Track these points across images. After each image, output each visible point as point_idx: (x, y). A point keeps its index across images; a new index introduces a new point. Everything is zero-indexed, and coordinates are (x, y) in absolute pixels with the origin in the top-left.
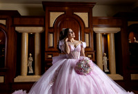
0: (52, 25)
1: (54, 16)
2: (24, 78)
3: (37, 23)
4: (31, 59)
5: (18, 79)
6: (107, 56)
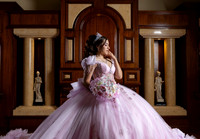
0: (71, 26)
2: (28, 109)
3: (48, 22)
4: (39, 80)
5: (18, 112)
6: (163, 76)
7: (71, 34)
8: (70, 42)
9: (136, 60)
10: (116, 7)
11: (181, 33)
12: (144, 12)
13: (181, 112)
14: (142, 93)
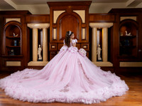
1: (57, 14)
6: (101, 47)
7: (55, 26)
8: (55, 30)
9: (88, 39)
10: (77, 12)
11: (110, 25)
12: (92, 14)
13: (110, 64)
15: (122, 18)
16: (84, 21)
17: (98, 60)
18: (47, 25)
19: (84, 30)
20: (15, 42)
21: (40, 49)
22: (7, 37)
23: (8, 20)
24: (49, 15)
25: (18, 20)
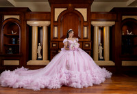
0: (56, 20)
7: (56, 24)
8: (56, 28)
9: (89, 37)
10: (79, 10)
12: (93, 13)
13: (112, 63)
14: (92, 56)
15: (124, 17)
16: (86, 20)
17: (99, 59)
18: (47, 23)
19: (86, 28)
20: (14, 40)
21: (40, 47)
22: (5, 35)
23: (6, 17)
24: (49, 13)
25: (17, 17)
